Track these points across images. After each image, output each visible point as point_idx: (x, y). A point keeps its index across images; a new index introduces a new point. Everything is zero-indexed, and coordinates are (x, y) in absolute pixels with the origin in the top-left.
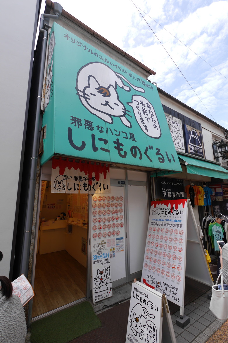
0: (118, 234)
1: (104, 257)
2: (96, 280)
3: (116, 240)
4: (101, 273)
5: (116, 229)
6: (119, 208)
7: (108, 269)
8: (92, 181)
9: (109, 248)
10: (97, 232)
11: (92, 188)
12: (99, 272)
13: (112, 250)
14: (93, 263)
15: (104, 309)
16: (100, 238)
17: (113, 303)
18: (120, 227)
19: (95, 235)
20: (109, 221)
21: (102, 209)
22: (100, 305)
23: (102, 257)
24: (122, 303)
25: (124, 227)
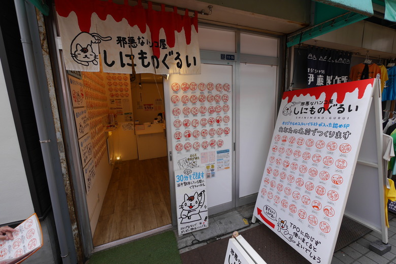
0: (220, 144)
1: (195, 177)
2: (182, 208)
3: (216, 153)
4: (191, 199)
5: (216, 138)
6: (222, 104)
7: (201, 193)
8: (161, 49)
9: (204, 165)
10: (183, 141)
11: (161, 64)
12: (187, 198)
13: (210, 167)
14: (176, 185)
15: (193, 244)
16: (188, 151)
17: (208, 237)
18: (223, 135)
19: (179, 147)
20: (204, 125)
21: (190, 105)
22: (188, 238)
23: (192, 178)
24: (222, 238)
25: (230, 134)
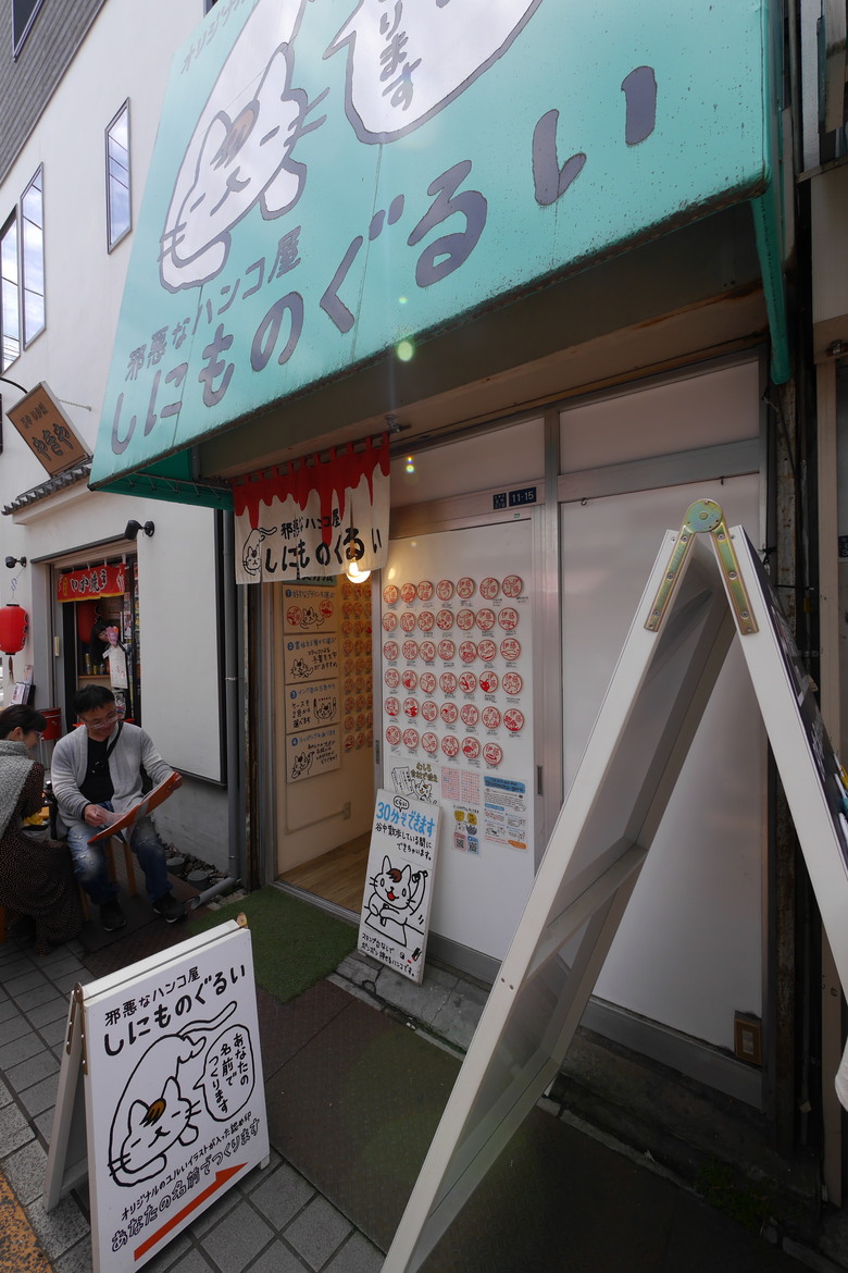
0: (494, 758)
1: (412, 825)
2: (375, 885)
3: (482, 782)
4: (396, 875)
5: (482, 735)
6: (499, 635)
9: (449, 806)
12: (387, 869)
13: (466, 819)
14: (375, 826)
15: (362, 987)
16: (413, 750)
18: (503, 730)
19: (393, 734)
20: (449, 692)
21: (419, 637)
22: (366, 969)
23: (406, 823)
24: (419, 1032)
25: (528, 733)
